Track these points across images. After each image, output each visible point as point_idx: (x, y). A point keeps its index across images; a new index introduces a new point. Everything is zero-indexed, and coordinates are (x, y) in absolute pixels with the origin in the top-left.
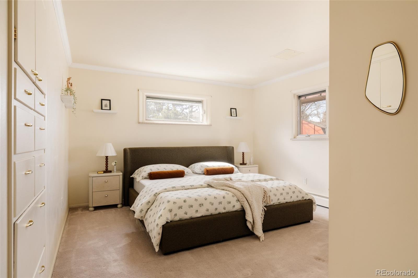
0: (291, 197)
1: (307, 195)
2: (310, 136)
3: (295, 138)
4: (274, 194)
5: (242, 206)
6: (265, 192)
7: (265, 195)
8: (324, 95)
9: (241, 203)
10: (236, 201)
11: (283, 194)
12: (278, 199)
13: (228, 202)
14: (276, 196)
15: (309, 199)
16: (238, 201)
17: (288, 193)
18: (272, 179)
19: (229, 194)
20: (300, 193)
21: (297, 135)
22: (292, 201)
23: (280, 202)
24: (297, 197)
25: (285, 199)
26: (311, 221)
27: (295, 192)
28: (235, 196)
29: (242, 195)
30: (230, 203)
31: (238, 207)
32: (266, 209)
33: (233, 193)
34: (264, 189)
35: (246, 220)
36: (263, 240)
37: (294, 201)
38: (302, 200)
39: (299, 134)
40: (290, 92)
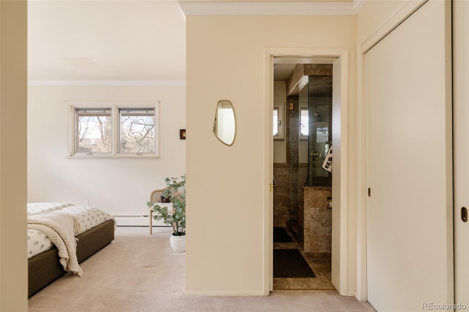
0: (96, 221)
1: (109, 216)
2: (93, 154)
3: (71, 156)
4: (82, 221)
5: (52, 243)
6: (74, 220)
7: (75, 223)
8: (109, 112)
9: (50, 240)
10: (45, 239)
11: (90, 219)
12: (86, 226)
13: (35, 243)
14: (84, 223)
15: (110, 220)
16: (47, 238)
17: (94, 217)
18: (64, 205)
19: (33, 232)
20: (102, 215)
21: (75, 153)
22: (97, 225)
23: (87, 229)
24: (101, 219)
25: (91, 224)
26: (112, 242)
27: (99, 215)
28: (42, 233)
29: (52, 229)
30: (37, 243)
31: (47, 246)
32: (78, 240)
33: (38, 230)
34: (73, 217)
35: (60, 258)
36: (83, 274)
37: (99, 224)
38: (105, 222)
39: (76, 152)
40: (66, 102)
